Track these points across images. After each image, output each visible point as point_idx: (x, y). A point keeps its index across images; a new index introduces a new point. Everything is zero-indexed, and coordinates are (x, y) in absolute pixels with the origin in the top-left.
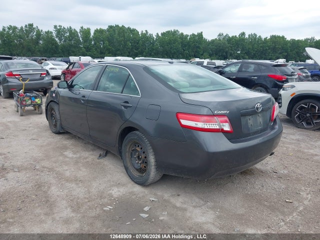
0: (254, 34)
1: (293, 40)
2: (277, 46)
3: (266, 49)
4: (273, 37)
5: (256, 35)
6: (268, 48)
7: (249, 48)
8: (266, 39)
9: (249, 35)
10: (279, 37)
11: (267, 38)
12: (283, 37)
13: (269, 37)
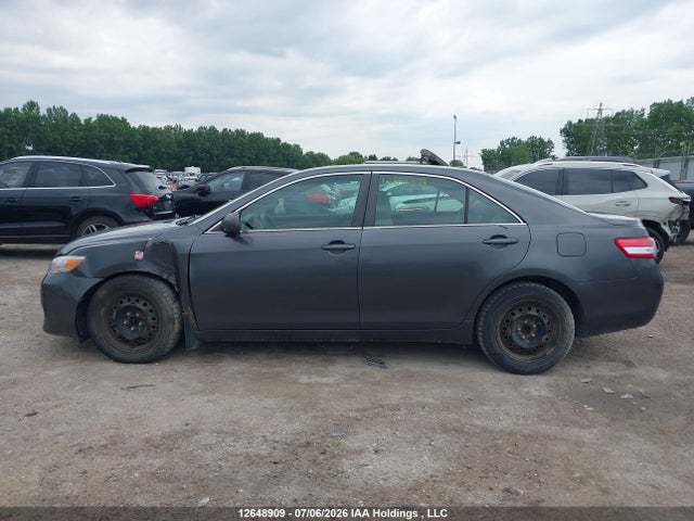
0: (61, 108)
1: (145, 129)
2: (116, 139)
3: (94, 144)
4: (103, 119)
5: (64, 111)
6: (97, 142)
7: (55, 140)
8: (88, 121)
9: (49, 110)
10: (116, 119)
11: (90, 119)
12: (124, 120)
13: (94, 119)
